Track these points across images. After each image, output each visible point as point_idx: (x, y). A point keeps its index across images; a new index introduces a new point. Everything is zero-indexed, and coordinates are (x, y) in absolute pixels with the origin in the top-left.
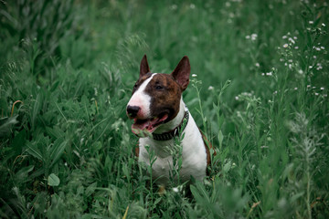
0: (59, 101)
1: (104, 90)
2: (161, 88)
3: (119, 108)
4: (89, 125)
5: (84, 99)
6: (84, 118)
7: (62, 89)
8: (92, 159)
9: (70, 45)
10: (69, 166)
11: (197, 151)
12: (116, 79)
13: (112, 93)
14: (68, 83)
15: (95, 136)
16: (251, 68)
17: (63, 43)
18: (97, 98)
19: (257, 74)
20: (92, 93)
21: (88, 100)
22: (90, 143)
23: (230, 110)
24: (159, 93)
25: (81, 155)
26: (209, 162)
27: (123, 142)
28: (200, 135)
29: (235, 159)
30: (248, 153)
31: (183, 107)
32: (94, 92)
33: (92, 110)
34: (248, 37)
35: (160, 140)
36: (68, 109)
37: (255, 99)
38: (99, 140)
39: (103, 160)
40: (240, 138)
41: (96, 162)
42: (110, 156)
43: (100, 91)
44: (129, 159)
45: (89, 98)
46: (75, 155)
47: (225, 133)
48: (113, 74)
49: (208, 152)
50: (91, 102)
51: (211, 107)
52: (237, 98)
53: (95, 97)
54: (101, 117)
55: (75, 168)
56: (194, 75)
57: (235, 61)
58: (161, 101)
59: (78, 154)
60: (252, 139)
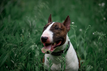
0: (4, 35)
1: (27, 30)
2: (58, 28)
3: (35, 39)
4: (19, 47)
5: (17, 34)
6: (17, 44)
7: (6, 29)
8: (20, 63)
9: (10, 9)
10: (8, 68)
11: (74, 61)
12: (33, 25)
13: (31, 32)
14: (9, 27)
15: (22, 53)
16: (101, 20)
17: (7, 7)
18: (23, 34)
19: (104, 24)
20: (21, 32)
21: (19, 35)
22: (20, 56)
23: (90, 41)
24: (57, 31)
25: (15, 62)
26: (80, 67)
27: (36, 55)
28: (75, 53)
29: (92, 65)
30: (99, 62)
31: (68, 39)
32: (22, 31)
33: (20, 40)
34: (100, 5)
35: (56, 55)
36: (9, 39)
37: (103, 34)
38: (24, 55)
39: (26, 65)
40: (95, 55)
41: (22, 65)
42: (30, 63)
43: (25, 31)
44: (39, 64)
45: (20, 34)
46: (12, 62)
47: (88, 52)
48: (32, 22)
49: (79, 61)
50: (20, 36)
51: (81, 40)
52: (93, 33)
53: (23, 33)
54: (25, 44)
55: (11, 69)
56: (73, 23)
57: (93, 17)
58: (58, 35)
59: (13, 62)
60: (101, 55)
